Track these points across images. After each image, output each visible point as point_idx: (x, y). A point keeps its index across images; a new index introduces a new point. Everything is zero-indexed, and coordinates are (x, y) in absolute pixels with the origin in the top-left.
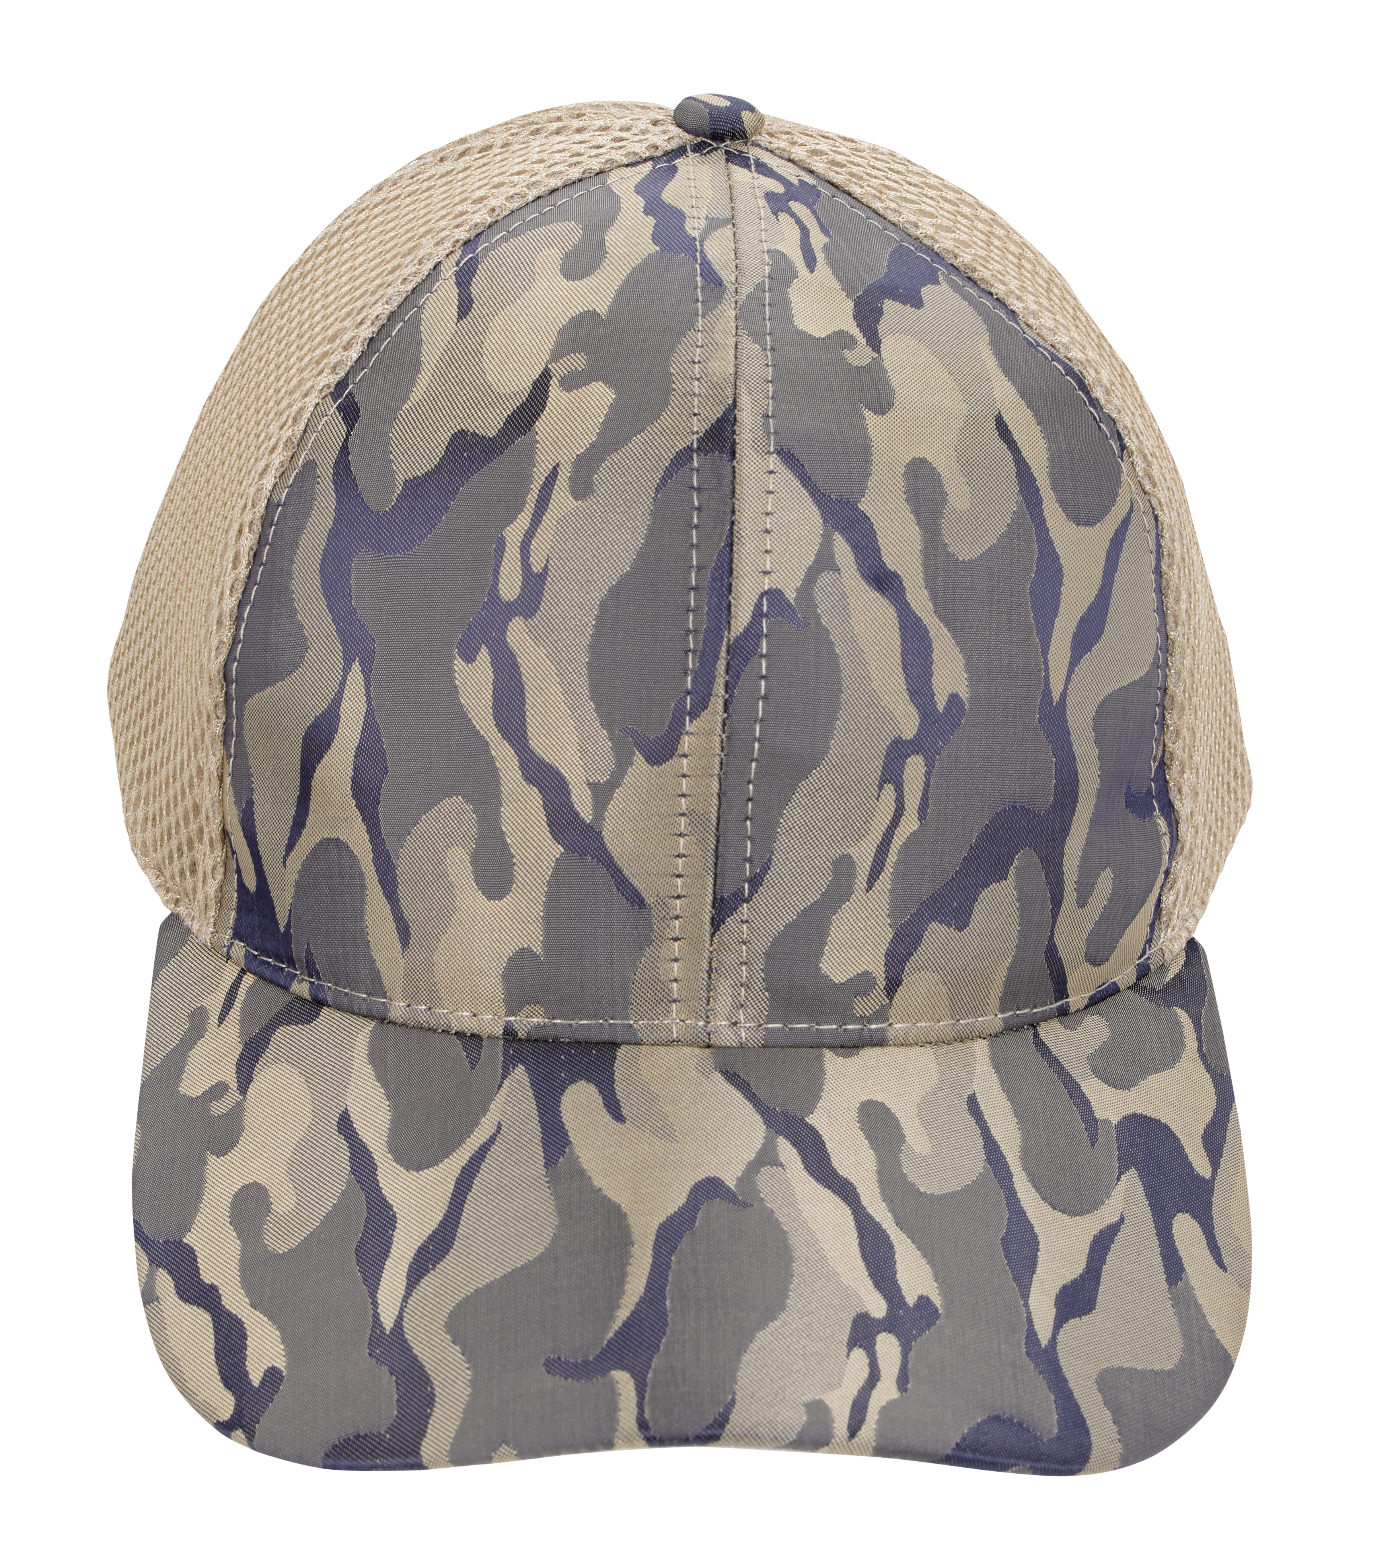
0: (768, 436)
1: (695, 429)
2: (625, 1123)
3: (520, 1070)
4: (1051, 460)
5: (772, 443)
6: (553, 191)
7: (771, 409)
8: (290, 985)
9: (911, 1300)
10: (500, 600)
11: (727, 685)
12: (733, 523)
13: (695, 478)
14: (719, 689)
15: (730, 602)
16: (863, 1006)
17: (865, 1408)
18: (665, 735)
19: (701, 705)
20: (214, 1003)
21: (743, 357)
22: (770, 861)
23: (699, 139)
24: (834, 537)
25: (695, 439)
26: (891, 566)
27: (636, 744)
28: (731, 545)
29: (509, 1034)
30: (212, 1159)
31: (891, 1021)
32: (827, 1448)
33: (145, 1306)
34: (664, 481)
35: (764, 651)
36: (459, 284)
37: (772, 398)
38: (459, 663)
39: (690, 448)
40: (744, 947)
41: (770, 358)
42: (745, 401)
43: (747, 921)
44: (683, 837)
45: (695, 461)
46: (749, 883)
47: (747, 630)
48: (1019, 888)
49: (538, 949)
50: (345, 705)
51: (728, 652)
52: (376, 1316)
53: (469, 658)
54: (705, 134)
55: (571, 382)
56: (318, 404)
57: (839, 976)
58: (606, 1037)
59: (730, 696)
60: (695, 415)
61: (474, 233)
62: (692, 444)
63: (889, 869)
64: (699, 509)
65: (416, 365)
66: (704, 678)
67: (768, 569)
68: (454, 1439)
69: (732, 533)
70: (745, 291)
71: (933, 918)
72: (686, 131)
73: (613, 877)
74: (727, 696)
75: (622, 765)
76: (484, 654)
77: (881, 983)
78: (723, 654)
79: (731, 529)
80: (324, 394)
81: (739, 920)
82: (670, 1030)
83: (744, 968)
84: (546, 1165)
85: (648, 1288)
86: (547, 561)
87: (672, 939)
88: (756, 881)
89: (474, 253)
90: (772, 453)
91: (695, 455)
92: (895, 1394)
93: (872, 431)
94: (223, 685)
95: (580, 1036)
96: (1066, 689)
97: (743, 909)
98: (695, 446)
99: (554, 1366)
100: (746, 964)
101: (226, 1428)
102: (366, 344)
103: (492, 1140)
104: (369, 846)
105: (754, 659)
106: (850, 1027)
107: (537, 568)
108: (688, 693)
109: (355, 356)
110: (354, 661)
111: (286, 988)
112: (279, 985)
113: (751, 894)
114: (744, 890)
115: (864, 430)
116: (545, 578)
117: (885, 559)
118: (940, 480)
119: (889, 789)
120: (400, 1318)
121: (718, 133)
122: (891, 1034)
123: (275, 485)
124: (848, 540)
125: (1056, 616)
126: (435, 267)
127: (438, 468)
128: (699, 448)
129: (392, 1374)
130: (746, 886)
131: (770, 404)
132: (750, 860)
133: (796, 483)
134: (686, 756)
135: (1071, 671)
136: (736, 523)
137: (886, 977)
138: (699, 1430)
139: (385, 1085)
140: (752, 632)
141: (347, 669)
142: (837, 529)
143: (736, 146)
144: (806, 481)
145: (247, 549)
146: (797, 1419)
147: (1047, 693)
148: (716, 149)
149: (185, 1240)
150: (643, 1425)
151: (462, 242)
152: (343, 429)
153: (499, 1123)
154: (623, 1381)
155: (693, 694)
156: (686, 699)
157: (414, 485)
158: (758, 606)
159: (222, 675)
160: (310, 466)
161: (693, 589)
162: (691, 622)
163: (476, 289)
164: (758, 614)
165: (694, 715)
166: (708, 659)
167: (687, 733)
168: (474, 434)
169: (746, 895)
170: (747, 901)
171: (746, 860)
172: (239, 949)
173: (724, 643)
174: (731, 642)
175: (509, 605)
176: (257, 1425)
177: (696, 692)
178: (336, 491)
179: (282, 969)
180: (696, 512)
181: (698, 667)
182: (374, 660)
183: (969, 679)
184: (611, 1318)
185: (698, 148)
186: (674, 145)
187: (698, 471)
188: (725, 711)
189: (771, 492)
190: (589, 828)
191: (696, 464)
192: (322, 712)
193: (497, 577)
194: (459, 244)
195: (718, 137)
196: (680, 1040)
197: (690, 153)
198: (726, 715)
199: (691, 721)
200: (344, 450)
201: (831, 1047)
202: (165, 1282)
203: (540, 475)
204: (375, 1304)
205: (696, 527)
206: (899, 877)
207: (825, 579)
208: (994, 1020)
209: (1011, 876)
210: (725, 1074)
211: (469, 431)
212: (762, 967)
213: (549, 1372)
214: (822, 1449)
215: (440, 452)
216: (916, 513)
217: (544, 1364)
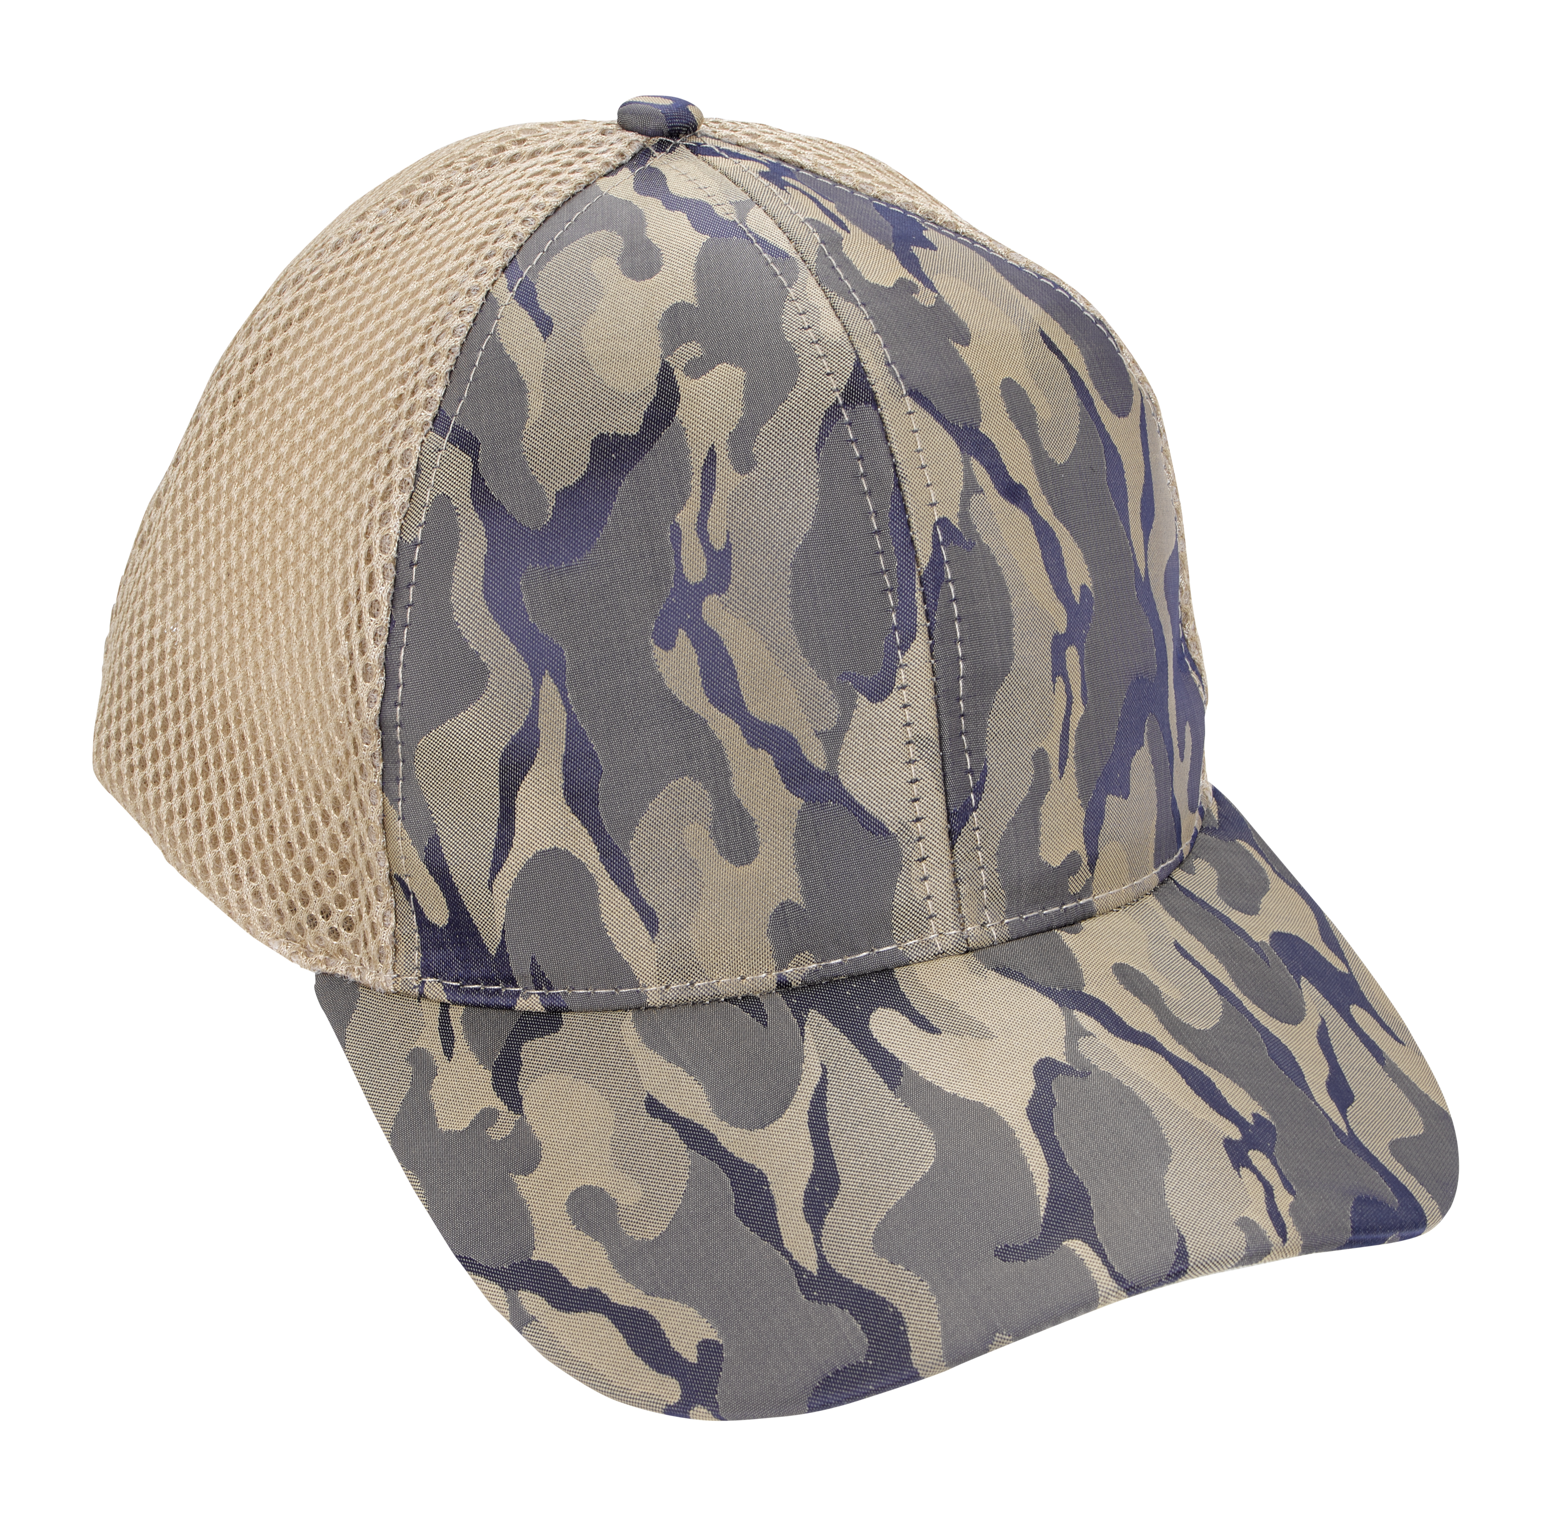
0: (897, 380)
1: (835, 387)
2: (941, 1033)
3: (813, 1015)
4: (1087, 362)
5: (903, 387)
6: (557, 209)
7: (889, 357)
8: (515, 1004)
9: (1250, 1120)
10: (688, 583)
11: (927, 614)
12: (895, 466)
13: (850, 432)
14: (921, 618)
15: (912, 538)
16: (1075, 885)
17: (1279, 1215)
18: (882, 672)
19: (909, 638)
20: (431, 1042)
21: (844, 317)
22: (986, 769)
23: (657, 139)
24: (971, 462)
25: (838, 396)
26: (1017, 480)
27: (856, 686)
28: (898, 485)
29: (783, 985)
30: (520, 1180)
31: (1094, 893)
32: (1268, 1256)
33: (521, 1333)
34: (821, 439)
35: (949, 577)
36: (525, 306)
37: (885, 346)
38: (657, 652)
39: (836, 405)
40: (979, 853)
41: (866, 312)
42: (865, 355)
43: (978, 828)
44: (913, 764)
45: (845, 416)
46: (974, 792)
47: (932, 562)
48: (1152, 752)
49: (798, 899)
50: (543, 720)
51: (921, 583)
52: (795, 1265)
53: (667, 644)
54: (663, 132)
55: (696, 369)
56: (423, 441)
57: (1056, 863)
58: (877, 966)
59: (931, 623)
60: (828, 374)
61: (507, 259)
62: (837, 401)
63: (1071, 754)
64: (861, 458)
65: (519, 386)
66: (906, 611)
67: (934, 501)
68: (943, 1344)
69: (896, 475)
70: (812, 258)
71: (1108, 793)
72: (641, 133)
73: (856, 815)
74: (929, 624)
75: (847, 708)
76: (682, 639)
77: (1085, 860)
78: (917, 586)
79: (895, 471)
80: (425, 431)
81: (971, 829)
82: (933, 945)
83: (982, 872)
84: (892, 1088)
85: (1051, 1165)
86: (728, 536)
87: (918, 860)
88: (979, 790)
89: (522, 276)
90: (906, 396)
91: (843, 411)
92: (1291, 1199)
93: (967, 361)
94: (379, 733)
95: (854, 971)
96: (1147, 565)
97: (973, 817)
98: (841, 402)
99: (1005, 1253)
100: (983, 868)
101: (680, 1410)
102: (448, 378)
103: (824, 1080)
104: (593, 848)
105: (944, 584)
106: (1069, 906)
107: (719, 545)
108: (895, 629)
109: (441, 391)
110: (544, 675)
111: (510, 1008)
112: (500, 1008)
113: (977, 802)
114: (971, 800)
115: (960, 361)
116: (730, 552)
117: (1011, 474)
118: (1026, 396)
119: (1059, 679)
120: (821, 1258)
121: (675, 130)
122: (1096, 905)
123: (401, 527)
124: (982, 463)
125: (1127, 502)
126: (486, 296)
127: (588, 475)
128: (845, 404)
129: (842, 1308)
130: (972, 796)
131: (887, 353)
132: (971, 771)
133: (930, 419)
134: (904, 687)
135: (1146, 549)
136: (898, 464)
137: (1088, 853)
138: (1168, 1270)
139: (679, 1063)
140: (936, 562)
141: (537, 683)
142: (971, 454)
143: (693, 141)
144: (938, 416)
145: (385, 595)
146: (1239, 1239)
147: (1137, 570)
148: (677, 145)
149: (533, 1258)
150: (1117, 1278)
151: (501, 269)
152: (466, 459)
153: (822, 1065)
154: (1078, 1247)
155: (900, 629)
156: (895, 634)
157: (566, 496)
158: (935, 536)
159: (378, 724)
160: (442, 503)
161: (876, 532)
162: (882, 563)
163: (546, 306)
164: (936, 545)
165: (904, 648)
166: (904, 593)
167: (901, 665)
168: (616, 436)
169: (974, 805)
170: (975, 809)
171: (967, 772)
172: (435, 988)
173: (917, 576)
174: (922, 574)
175: (698, 586)
176: (716, 1396)
177: (902, 626)
178: (481, 517)
179: (499, 991)
180: (859, 462)
181: (899, 603)
182: (566, 668)
183: (1090, 570)
184: (1035, 1199)
185: (661, 147)
186: (635, 149)
187: (850, 424)
188: (930, 639)
189: (916, 431)
190: (826, 775)
191: (847, 419)
192: (519, 730)
193: (679, 562)
194: (499, 272)
195: (674, 133)
196: (944, 952)
197: (656, 154)
198: (931, 642)
199: (903, 654)
200: (477, 478)
201: (1059, 927)
202: (532, 1302)
203: (697, 461)
204: (787, 1254)
205: (864, 475)
206: (1081, 759)
207: (975, 499)
208: (1152, 877)
209: (1146, 743)
210: (997, 970)
211: (609, 434)
212: (996, 867)
213: (1005, 1261)
214: (1265, 1259)
215: (586, 457)
216: (1019, 427)
217: (995, 1256)
